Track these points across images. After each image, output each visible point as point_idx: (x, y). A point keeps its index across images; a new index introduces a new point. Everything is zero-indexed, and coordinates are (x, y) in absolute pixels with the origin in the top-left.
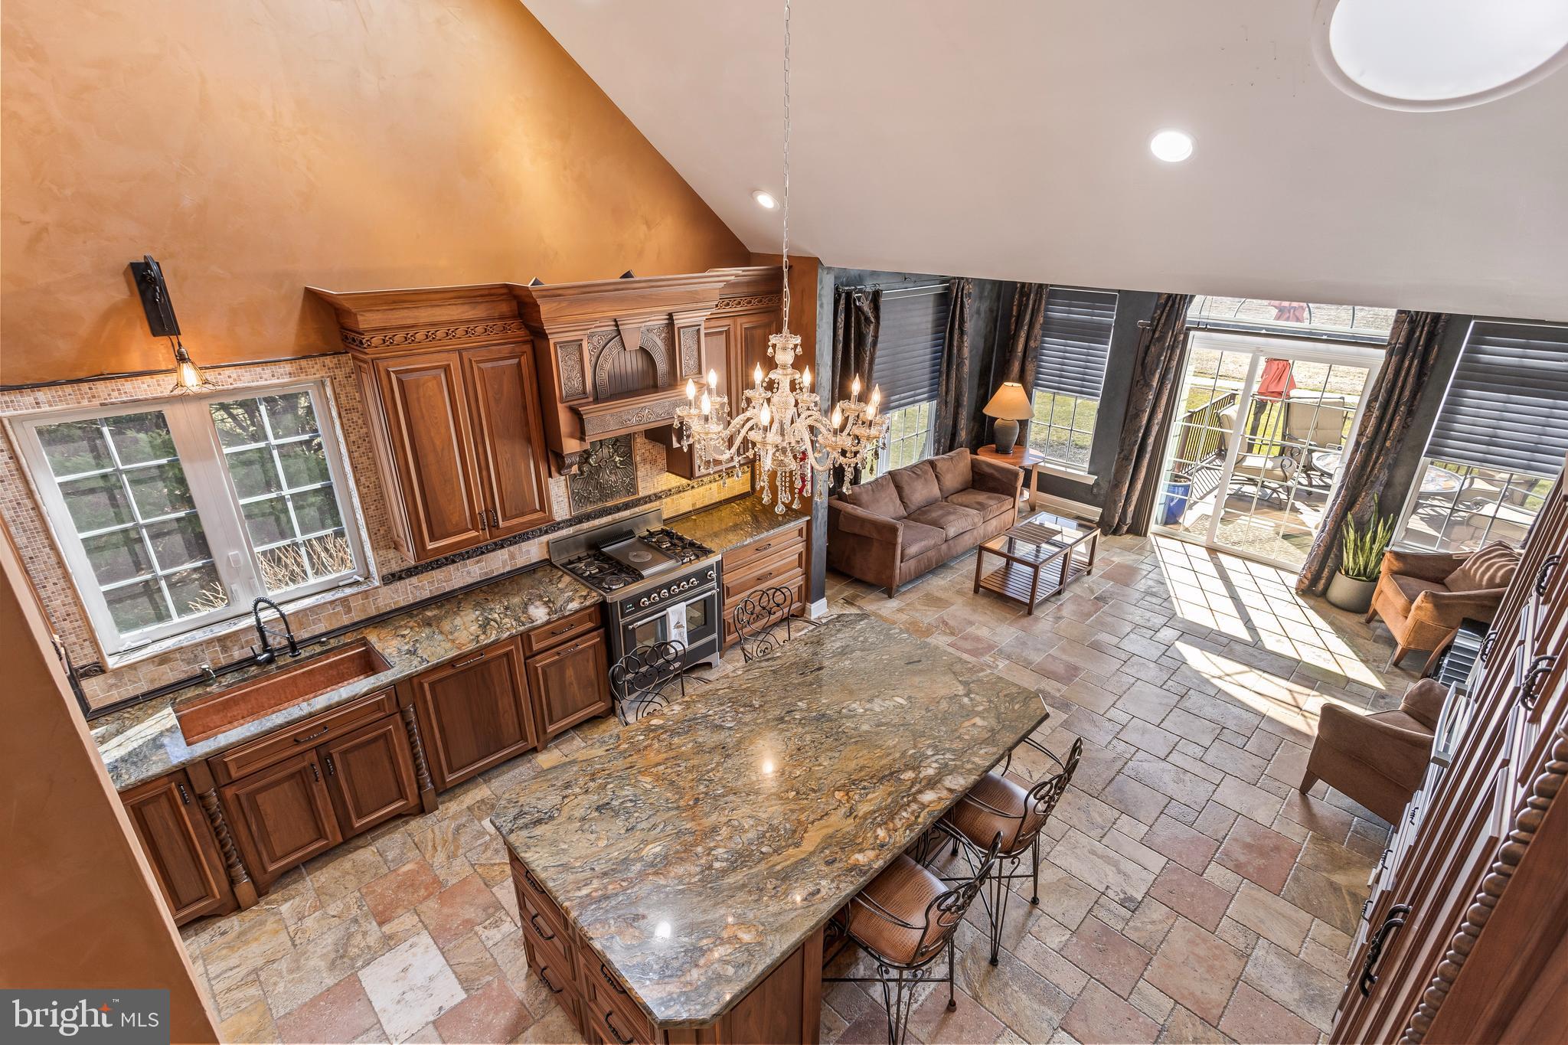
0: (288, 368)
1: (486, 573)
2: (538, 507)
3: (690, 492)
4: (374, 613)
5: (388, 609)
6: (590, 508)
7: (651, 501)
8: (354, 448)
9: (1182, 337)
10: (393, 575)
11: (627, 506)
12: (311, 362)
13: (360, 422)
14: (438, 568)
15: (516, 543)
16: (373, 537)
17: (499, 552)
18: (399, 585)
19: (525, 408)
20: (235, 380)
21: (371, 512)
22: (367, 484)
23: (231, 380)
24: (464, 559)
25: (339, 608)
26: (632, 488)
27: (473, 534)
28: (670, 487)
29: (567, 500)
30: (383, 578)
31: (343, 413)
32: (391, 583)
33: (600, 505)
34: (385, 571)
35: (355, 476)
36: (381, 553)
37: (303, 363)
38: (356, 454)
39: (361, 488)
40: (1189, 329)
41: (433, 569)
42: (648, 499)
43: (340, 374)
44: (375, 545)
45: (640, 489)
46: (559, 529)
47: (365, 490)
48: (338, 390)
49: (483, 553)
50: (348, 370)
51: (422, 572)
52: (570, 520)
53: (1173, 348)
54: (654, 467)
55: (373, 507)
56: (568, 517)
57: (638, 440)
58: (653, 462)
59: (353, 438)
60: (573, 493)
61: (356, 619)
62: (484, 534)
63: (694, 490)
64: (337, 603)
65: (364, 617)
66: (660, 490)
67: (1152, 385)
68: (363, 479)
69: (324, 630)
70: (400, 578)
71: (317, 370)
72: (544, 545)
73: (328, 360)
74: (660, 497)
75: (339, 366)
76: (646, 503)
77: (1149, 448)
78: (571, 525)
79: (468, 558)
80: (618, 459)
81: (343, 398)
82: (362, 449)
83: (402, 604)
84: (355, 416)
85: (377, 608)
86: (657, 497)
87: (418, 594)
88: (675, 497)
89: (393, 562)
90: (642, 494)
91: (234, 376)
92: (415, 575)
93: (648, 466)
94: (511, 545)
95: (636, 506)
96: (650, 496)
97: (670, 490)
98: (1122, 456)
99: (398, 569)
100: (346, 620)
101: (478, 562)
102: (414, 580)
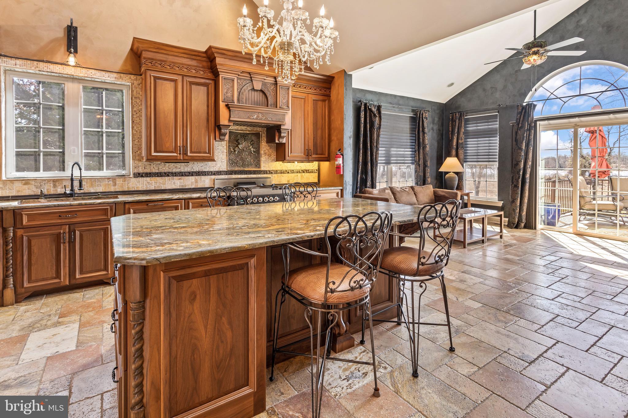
0: (115, 75)
1: (182, 186)
2: (207, 152)
3: (287, 174)
4: (126, 190)
5: (133, 190)
6: (237, 169)
7: (267, 173)
8: (135, 113)
9: (533, 124)
10: (139, 174)
11: (255, 172)
12: (125, 75)
13: (140, 103)
14: (160, 176)
15: (199, 175)
16: (134, 154)
17: (190, 177)
18: (141, 179)
19: (208, 106)
20: (93, 75)
21: (135, 143)
22: (137, 130)
23: (92, 74)
24: (173, 176)
25: (111, 182)
26: (258, 165)
27: (175, 154)
28: (277, 169)
29: (226, 162)
30: (134, 174)
31: (133, 98)
32: (137, 177)
33: (242, 169)
34: (136, 171)
35: (132, 125)
36: (136, 162)
37: (122, 75)
38: (135, 116)
39: (134, 131)
40: (536, 121)
41: (158, 176)
42: (265, 172)
43: (136, 83)
44: (134, 158)
45: (262, 166)
46: (221, 174)
48: (133, 89)
49: (182, 175)
50: (139, 82)
51: (153, 176)
52: (226, 172)
53: (529, 130)
54: (270, 158)
55: (137, 140)
56: (226, 170)
57: (263, 144)
58: (270, 155)
59: (135, 109)
60: (229, 159)
61: (117, 190)
62: (180, 157)
63: (288, 174)
64: (110, 179)
65: (121, 190)
66: (272, 169)
67: (522, 148)
68: (135, 127)
69: (101, 191)
70: (142, 176)
71: (126, 81)
72: (212, 180)
73: (132, 76)
74: (272, 173)
75: (136, 80)
76: (264, 174)
77: (528, 181)
78: (227, 174)
79: (175, 176)
80: (252, 149)
81: (135, 92)
82: (138, 115)
83: (140, 189)
84: (138, 101)
85: (128, 187)
86: (270, 172)
87: (149, 186)
88: (279, 175)
89: (140, 167)
90: (263, 168)
91: (93, 73)
92: (149, 177)
93: (267, 157)
94: (196, 175)
95: (259, 174)
96: (266, 171)
97: (277, 171)
98: (513, 186)
99: (142, 172)
100: (112, 189)
101: (180, 179)
102: (148, 179)
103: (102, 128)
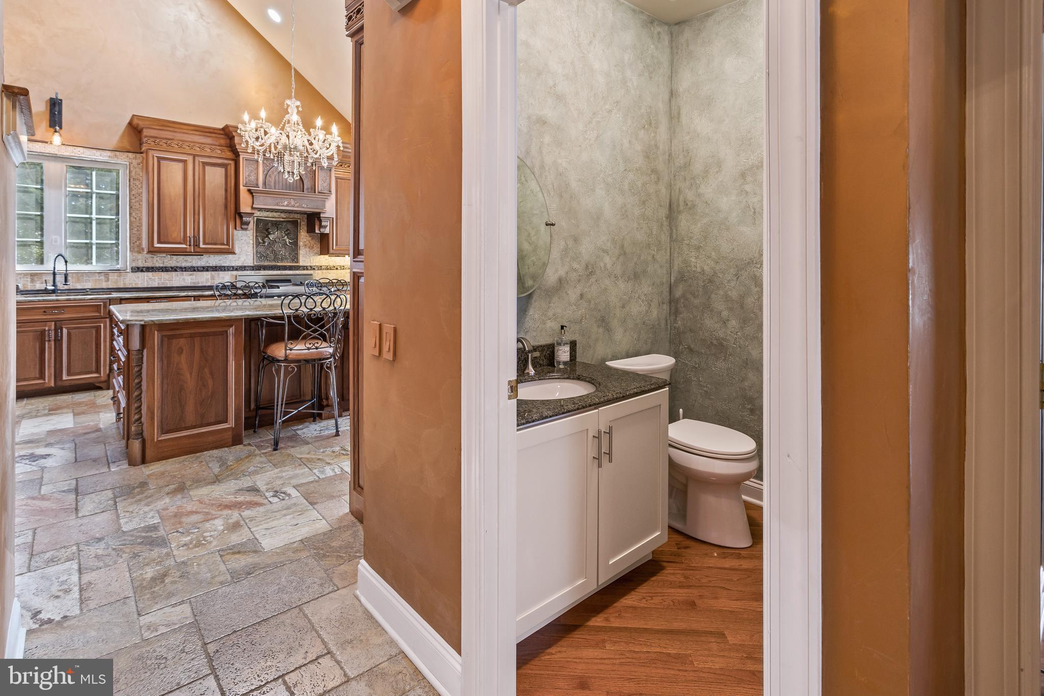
0: (109, 153)
1: (194, 283)
2: (225, 242)
3: (335, 271)
4: (122, 286)
5: (130, 286)
6: (266, 263)
7: (307, 269)
8: (133, 198)
10: (138, 268)
11: (290, 268)
12: (121, 153)
13: (139, 186)
14: (165, 271)
15: (216, 271)
16: (132, 245)
17: (205, 273)
18: (140, 274)
19: (226, 190)
20: (81, 153)
21: (134, 232)
22: (135, 217)
23: (79, 153)
24: (182, 271)
25: (102, 277)
26: (296, 258)
27: (184, 245)
28: (321, 265)
29: (252, 255)
30: (132, 268)
31: (132, 180)
32: (136, 272)
33: (274, 263)
34: (134, 265)
35: (130, 211)
36: (134, 254)
37: (118, 153)
38: (133, 201)
39: (132, 218)
41: (163, 271)
42: (305, 268)
43: (135, 162)
44: (132, 249)
45: (301, 261)
46: (245, 270)
47: (134, 220)
48: (132, 169)
49: (194, 271)
50: (139, 161)
51: (156, 271)
52: (253, 267)
54: (312, 251)
55: (136, 229)
56: (252, 265)
57: (302, 233)
58: (311, 248)
59: (133, 192)
60: (257, 252)
61: (110, 287)
62: (190, 248)
63: (337, 270)
64: (102, 274)
65: (115, 287)
66: (314, 265)
68: (134, 214)
69: (90, 287)
70: (142, 271)
71: (123, 160)
72: (234, 277)
73: (130, 155)
74: (314, 269)
75: (135, 158)
76: (304, 269)
78: (253, 270)
79: (185, 271)
80: (287, 240)
81: (133, 173)
82: (137, 199)
83: (140, 286)
84: (137, 183)
85: (124, 284)
86: (312, 268)
87: (150, 283)
88: (324, 271)
89: (140, 261)
90: (301, 263)
91: (82, 151)
92: (151, 272)
93: (308, 250)
94: (213, 271)
95: (297, 270)
96: (307, 267)
97: (321, 267)
99: (142, 266)
100: (104, 285)
101: (191, 275)
102: (150, 274)
103: (91, 214)
